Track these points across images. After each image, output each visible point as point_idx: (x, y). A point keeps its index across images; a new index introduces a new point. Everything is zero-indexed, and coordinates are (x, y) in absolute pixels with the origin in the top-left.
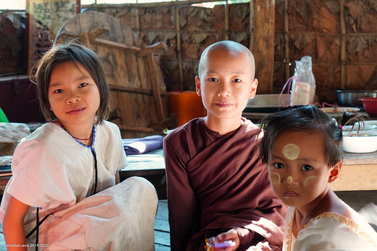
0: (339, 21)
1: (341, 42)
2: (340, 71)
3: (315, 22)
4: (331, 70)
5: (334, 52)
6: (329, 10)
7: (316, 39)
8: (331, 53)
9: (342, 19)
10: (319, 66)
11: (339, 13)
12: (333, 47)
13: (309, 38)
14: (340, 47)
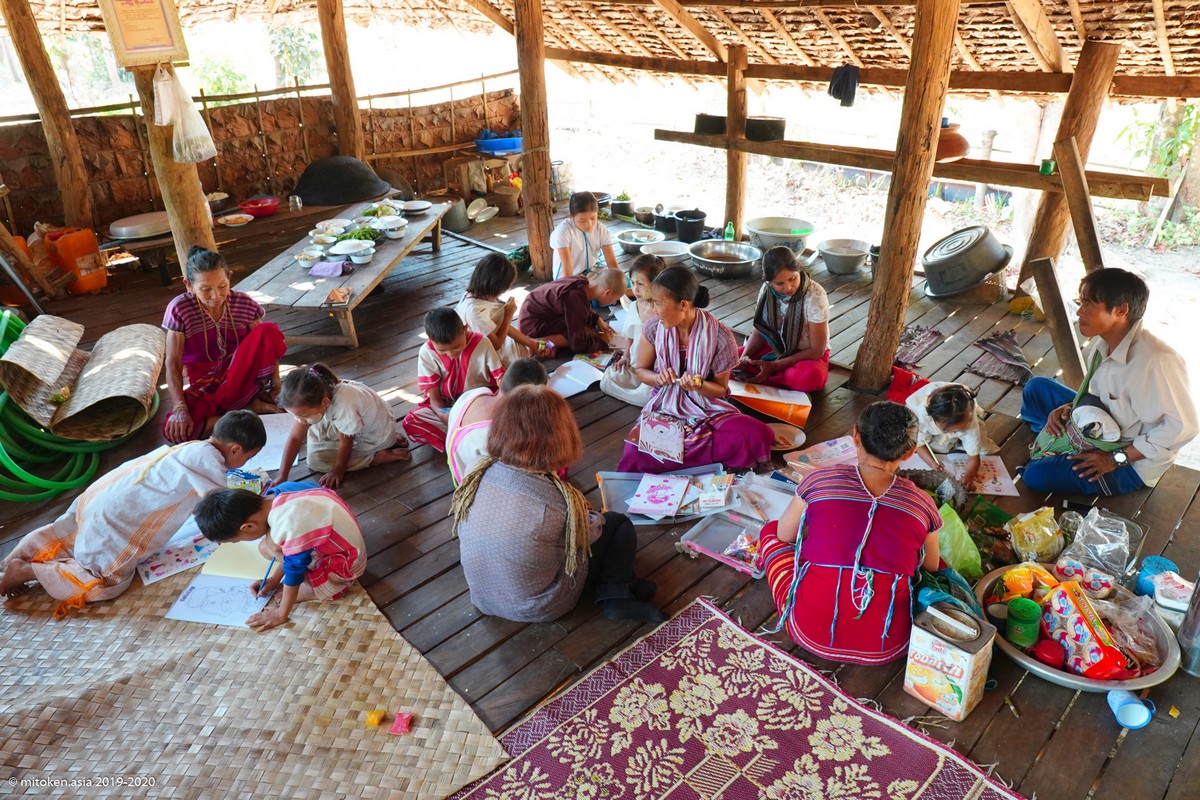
0: (137, 136)
1: (143, 158)
2: (148, 184)
3: (112, 140)
4: (137, 185)
5: (137, 167)
6: (124, 128)
7: (115, 156)
8: (133, 168)
9: (140, 136)
10: (126, 183)
11: (135, 131)
12: (135, 162)
13: (108, 155)
14: (143, 163)
